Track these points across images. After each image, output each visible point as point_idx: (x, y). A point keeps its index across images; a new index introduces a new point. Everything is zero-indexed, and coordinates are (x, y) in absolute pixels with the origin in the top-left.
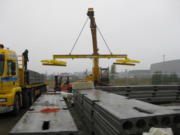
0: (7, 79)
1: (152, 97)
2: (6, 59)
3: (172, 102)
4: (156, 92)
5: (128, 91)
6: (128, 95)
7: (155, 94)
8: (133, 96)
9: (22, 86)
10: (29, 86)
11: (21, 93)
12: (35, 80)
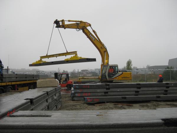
1: (135, 95)
3: (152, 101)
4: (139, 90)
5: (107, 89)
6: (107, 92)
7: (138, 92)
8: (112, 94)
10: (1, 83)
12: (16, 78)
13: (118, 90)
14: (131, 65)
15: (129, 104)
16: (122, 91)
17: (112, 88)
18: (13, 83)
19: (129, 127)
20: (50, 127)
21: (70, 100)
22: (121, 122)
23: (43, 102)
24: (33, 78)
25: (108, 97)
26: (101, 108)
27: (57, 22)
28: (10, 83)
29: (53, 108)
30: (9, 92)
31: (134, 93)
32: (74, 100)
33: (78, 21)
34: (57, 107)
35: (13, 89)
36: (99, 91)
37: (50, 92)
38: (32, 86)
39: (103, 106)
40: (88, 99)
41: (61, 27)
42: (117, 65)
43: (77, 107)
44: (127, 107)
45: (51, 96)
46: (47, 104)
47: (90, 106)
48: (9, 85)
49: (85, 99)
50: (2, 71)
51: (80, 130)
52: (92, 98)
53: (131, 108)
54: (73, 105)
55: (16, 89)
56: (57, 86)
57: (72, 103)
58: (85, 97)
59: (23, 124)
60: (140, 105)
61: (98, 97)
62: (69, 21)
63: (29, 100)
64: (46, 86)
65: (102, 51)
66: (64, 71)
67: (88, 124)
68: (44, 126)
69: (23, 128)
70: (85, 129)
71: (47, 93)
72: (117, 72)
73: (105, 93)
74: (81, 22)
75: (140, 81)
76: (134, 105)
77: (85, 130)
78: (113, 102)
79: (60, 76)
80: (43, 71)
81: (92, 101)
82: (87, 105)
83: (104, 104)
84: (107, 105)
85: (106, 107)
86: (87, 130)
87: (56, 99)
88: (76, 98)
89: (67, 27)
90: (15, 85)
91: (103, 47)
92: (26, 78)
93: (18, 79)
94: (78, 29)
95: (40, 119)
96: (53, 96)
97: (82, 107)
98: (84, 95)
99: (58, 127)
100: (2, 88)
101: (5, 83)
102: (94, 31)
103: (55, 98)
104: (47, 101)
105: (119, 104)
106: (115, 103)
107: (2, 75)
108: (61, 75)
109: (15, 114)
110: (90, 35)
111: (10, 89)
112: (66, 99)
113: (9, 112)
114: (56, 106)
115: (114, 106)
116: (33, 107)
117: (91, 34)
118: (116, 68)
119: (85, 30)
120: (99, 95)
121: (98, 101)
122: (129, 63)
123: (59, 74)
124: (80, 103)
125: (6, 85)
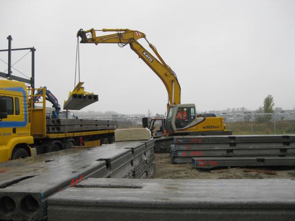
1: (280, 156)
4: (287, 147)
5: (231, 144)
6: (232, 151)
7: (285, 150)
8: (240, 153)
9: (42, 135)
10: (57, 134)
11: (32, 146)
12: (81, 126)
13: (251, 147)
14: (272, 104)
15: (269, 172)
16: (257, 148)
17: (238, 143)
18: (75, 133)
19: (276, 209)
20: (141, 204)
21: (169, 162)
22: (260, 199)
23: (125, 164)
24: (108, 125)
25: (234, 158)
26: (222, 176)
28: (71, 135)
29: (141, 176)
30: (70, 148)
31: (278, 152)
32: (176, 163)
33: (121, 30)
34: (147, 174)
35: (75, 143)
36: (217, 149)
37: (136, 148)
38: (106, 139)
39: (225, 173)
40: (199, 160)
41: (89, 41)
42: (194, 105)
43: (181, 174)
44: (266, 175)
45: (139, 156)
46: (133, 168)
47: (203, 174)
48: (70, 138)
49: (194, 161)
50: (58, 114)
51: (190, 212)
52: (206, 160)
53: (274, 177)
54: (174, 172)
55: (81, 144)
57: (172, 167)
58: (194, 158)
60: (289, 173)
61: (215, 158)
62: (104, 30)
63: (105, 161)
66: (157, 114)
67: (204, 201)
68: (131, 203)
69: (97, 205)
70: (199, 210)
71: (133, 149)
72: (194, 117)
73: (228, 151)
74: (126, 31)
75: (288, 132)
76: (279, 173)
77: (199, 212)
78: (242, 167)
79: (152, 124)
80: (123, 115)
81: (205, 166)
82: (197, 172)
84: (231, 172)
85: (230, 175)
86: (204, 212)
87: (146, 161)
88: (179, 160)
89: (101, 41)
90: (79, 137)
91: (168, 73)
92: (97, 125)
93: (83, 128)
94: (122, 44)
95: (123, 192)
96: (141, 155)
97: (189, 175)
98: (191, 155)
99: (154, 205)
100: (59, 141)
101: (64, 134)
102: (151, 46)
103: (145, 159)
104: (132, 164)
105: (253, 170)
106: (246, 169)
107: (59, 121)
108: (153, 121)
109: (83, 183)
110: (144, 53)
111: (71, 143)
112: (162, 161)
113: (73, 180)
114: (146, 172)
115: (244, 173)
116: (110, 173)
117: (145, 51)
118: (192, 110)
119: (134, 44)
120: (218, 155)
121: (216, 165)
122: (268, 102)
123: (149, 120)
124: (185, 168)
125: (64, 136)
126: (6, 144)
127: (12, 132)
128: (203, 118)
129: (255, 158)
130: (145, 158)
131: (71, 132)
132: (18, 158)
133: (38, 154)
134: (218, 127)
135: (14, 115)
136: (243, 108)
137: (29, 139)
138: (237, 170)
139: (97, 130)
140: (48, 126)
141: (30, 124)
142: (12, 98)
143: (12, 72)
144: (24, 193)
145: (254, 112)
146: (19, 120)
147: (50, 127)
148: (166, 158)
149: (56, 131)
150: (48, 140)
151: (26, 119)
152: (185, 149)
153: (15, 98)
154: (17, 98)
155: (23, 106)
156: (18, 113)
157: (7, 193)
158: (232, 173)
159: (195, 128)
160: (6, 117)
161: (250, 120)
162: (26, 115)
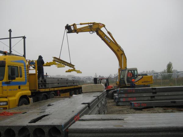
0: (7, 83)
2: (7, 65)
5: (154, 93)
6: (154, 97)
8: (159, 98)
9: (36, 90)
10: (44, 89)
11: (30, 97)
12: (58, 83)
13: (166, 94)
14: (172, 67)
15: (180, 109)
16: (170, 94)
17: (158, 92)
18: (55, 88)
21: (114, 105)
24: (74, 83)
27: (68, 27)
32: (119, 106)
33: (91, 23)
34: (104, 113)
35: (55, 94)
36: (145, 96)
40: (135, 103)
41: (73, 32)
42: (136, 68)
43: (124, 112)
44: (178, 111)
46: (98, 109)
47: (139, 111)
48: (52, 91)
49: (131, 104)
52: (139, 103)
54: (120, 111)
55: (59, 95)
56: (103, 90)
57: (117, 108)
58: (131, 102)
59: (102, 127)
61: (145, 102)
62: (81, 24)
64: (91, 91)
65: (119, 54)
71: (98, 97)
72: (137, 76)
73: (152, 97)
74: (94, 23)
78: (162, 107)
79: (100, 82)
81: (139, 106)
82: (134, 110)
83: (152, 109)
87: (103, 104)
88: (121, 103)
89: (80, 31)
90: (57, 91)
91: (119, 50)
92: (67, 83)
93: (60, 85)
94: (92, 32)
96: (101, 101)
97: (130, 113)
98: (129, 99)
100: (46, 94)
101: (49, 89)
102: (109, 33)
104: (98, 106)
105: (169, 108)
106: (164, 108)
107: (45, 81)
108: (100, 80)
110: (105, 37)
111: (53, 94)
112: (110, 104)
114: (104, 111)
115: (163, 110)
116: (90, 112)
117: (106, 35)
118: (136, 72)
119: (99, 32)
120: (145, 100)
121: (146, 106)
122: (169, 66)
123: (98, 80)
124: (126, 108)
125: (49, 90)
126: (15, 96)
127: (18, 88)
128: (141, 77)
129: (170, 101)
130: (103, 103)
131: (52, 88)
132: (22, 105)
133: (34, 102)
134: (150, 82)
135: (19, 78)
136: (153, 71)
137: (28, 92)
138: (159, 109)
139: (66, 86)
140: (39, 84)
141: (28, 83)
142: (18, 67)
143: (12, 52)
144: (51, 126)
145: (161, 73)
146: (22, 81)
147: (40, 85)
148: (112, 102)
149: (43, 87)
150: (39, 93)
151: (26, 80)
152: (125, 96)
153: (19, 67)
154: (21, 67)
155: (24, 72)
156: (21, 76)
157: (39, 126)
158: (156, 111)
159: (137, 83)
160: (14, 79)
161: (158, 78)
162: (26, 77)
